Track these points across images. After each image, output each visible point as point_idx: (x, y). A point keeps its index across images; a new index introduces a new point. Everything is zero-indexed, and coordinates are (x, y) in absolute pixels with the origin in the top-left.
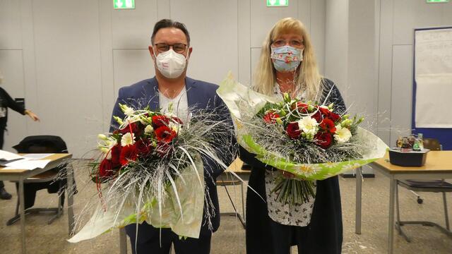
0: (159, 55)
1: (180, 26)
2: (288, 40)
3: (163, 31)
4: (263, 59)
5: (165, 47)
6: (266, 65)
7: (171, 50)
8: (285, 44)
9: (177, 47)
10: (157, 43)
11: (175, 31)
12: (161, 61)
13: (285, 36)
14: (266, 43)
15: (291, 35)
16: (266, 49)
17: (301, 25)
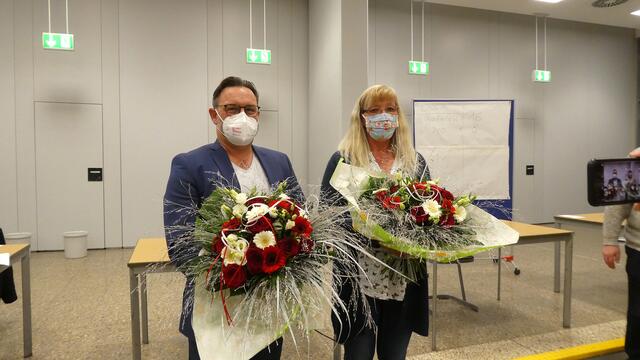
0: (228, 118)
1: (249, 86)
2: (383, 108)
3: (229, 91)
4: (354, 129)
5: (234, 109)
6: (359, 135)
7: (243, 113)
8: (381, 112)
9: (250, 110)
10: (226, 103)
11: (243, 90)
12: (231, 126)
13: (380, 103)
14: (355, 112)
15: (385, 103)
16: (357, 119)
17: (393, 90)
